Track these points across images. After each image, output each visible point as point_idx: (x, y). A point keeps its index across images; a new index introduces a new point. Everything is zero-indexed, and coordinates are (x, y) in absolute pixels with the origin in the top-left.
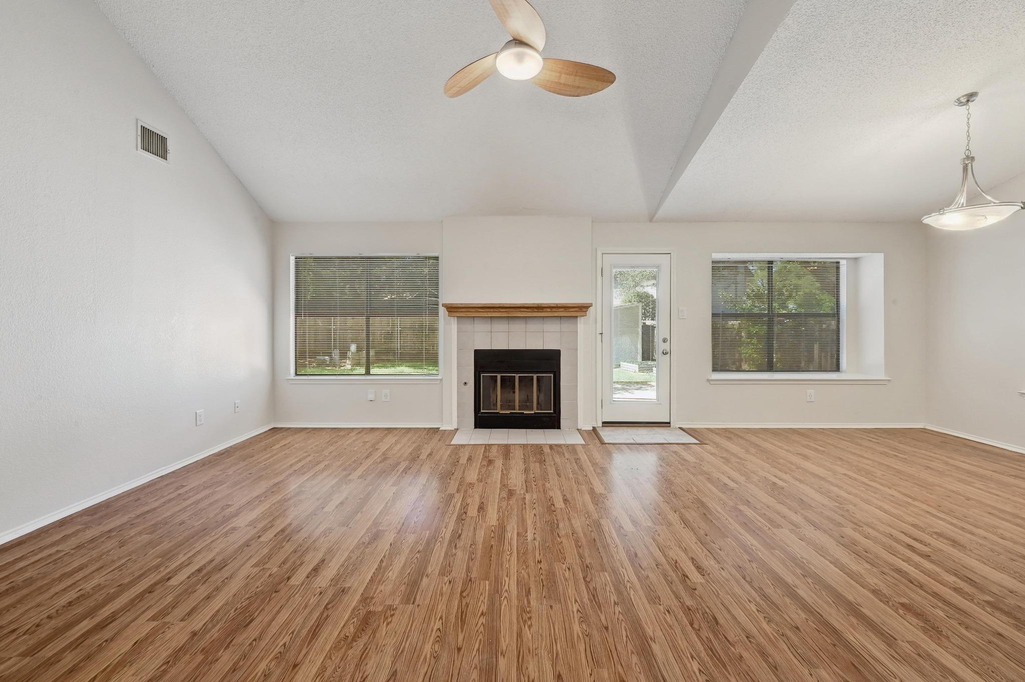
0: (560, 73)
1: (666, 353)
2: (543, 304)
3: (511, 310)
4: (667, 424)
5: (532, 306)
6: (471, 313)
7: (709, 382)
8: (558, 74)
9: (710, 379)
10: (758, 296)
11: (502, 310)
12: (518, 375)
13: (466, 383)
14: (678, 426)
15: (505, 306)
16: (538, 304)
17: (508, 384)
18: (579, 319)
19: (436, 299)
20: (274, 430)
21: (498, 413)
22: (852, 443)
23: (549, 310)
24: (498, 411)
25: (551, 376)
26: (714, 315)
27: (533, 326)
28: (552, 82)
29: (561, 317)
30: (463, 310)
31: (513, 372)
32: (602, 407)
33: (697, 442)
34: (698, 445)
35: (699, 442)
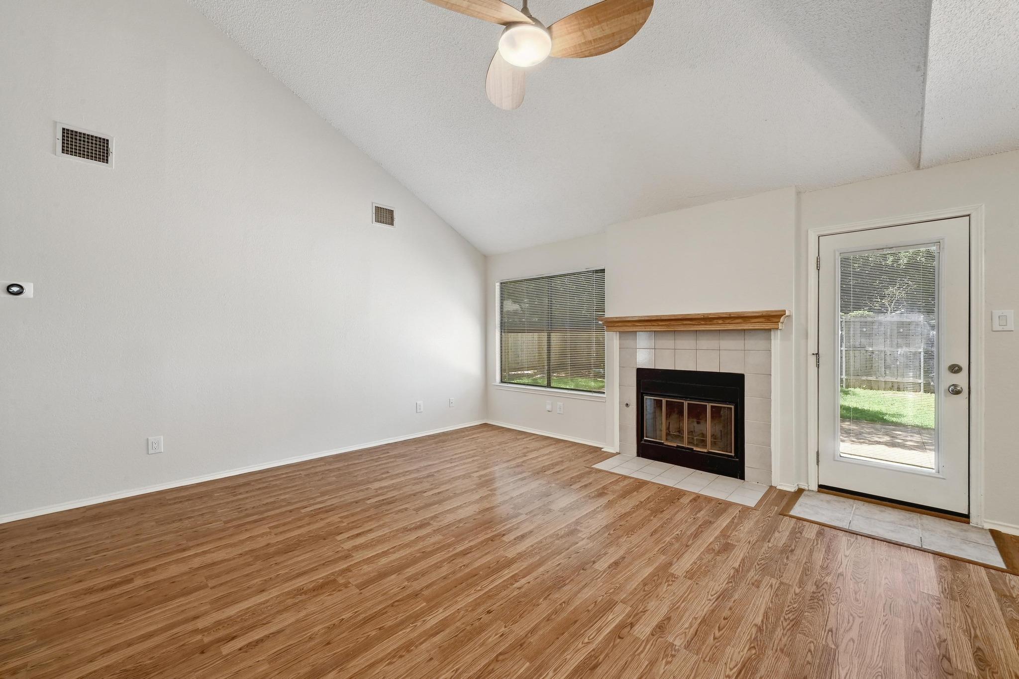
0: (580, 30)
1: (958, 392)
2: (710, 314)
3: (673, 323)
4: (965, 518)
5: (696, 317)
6: (628, 328)
8: (579, 33)
11: (661, 323)
12: (687, 402)
13: (627, 405)
14: (988, 526)
15: (663, 318)
16: (704, 314)
17: (674, 410)
18: (772, 333)
19: (603, 313)
20: (486, 425)
21: (662, 444)
23: (720, 322)
24: (663, 442)
25: (731, 408)
27: (705, 343)
28: (579, 44)
29: (744, 330)
30: (619, 324)
31: (681, 398)
32: (818, 464)
33: (1002, 565)
34: (993, 571)
35: (1007, 566)
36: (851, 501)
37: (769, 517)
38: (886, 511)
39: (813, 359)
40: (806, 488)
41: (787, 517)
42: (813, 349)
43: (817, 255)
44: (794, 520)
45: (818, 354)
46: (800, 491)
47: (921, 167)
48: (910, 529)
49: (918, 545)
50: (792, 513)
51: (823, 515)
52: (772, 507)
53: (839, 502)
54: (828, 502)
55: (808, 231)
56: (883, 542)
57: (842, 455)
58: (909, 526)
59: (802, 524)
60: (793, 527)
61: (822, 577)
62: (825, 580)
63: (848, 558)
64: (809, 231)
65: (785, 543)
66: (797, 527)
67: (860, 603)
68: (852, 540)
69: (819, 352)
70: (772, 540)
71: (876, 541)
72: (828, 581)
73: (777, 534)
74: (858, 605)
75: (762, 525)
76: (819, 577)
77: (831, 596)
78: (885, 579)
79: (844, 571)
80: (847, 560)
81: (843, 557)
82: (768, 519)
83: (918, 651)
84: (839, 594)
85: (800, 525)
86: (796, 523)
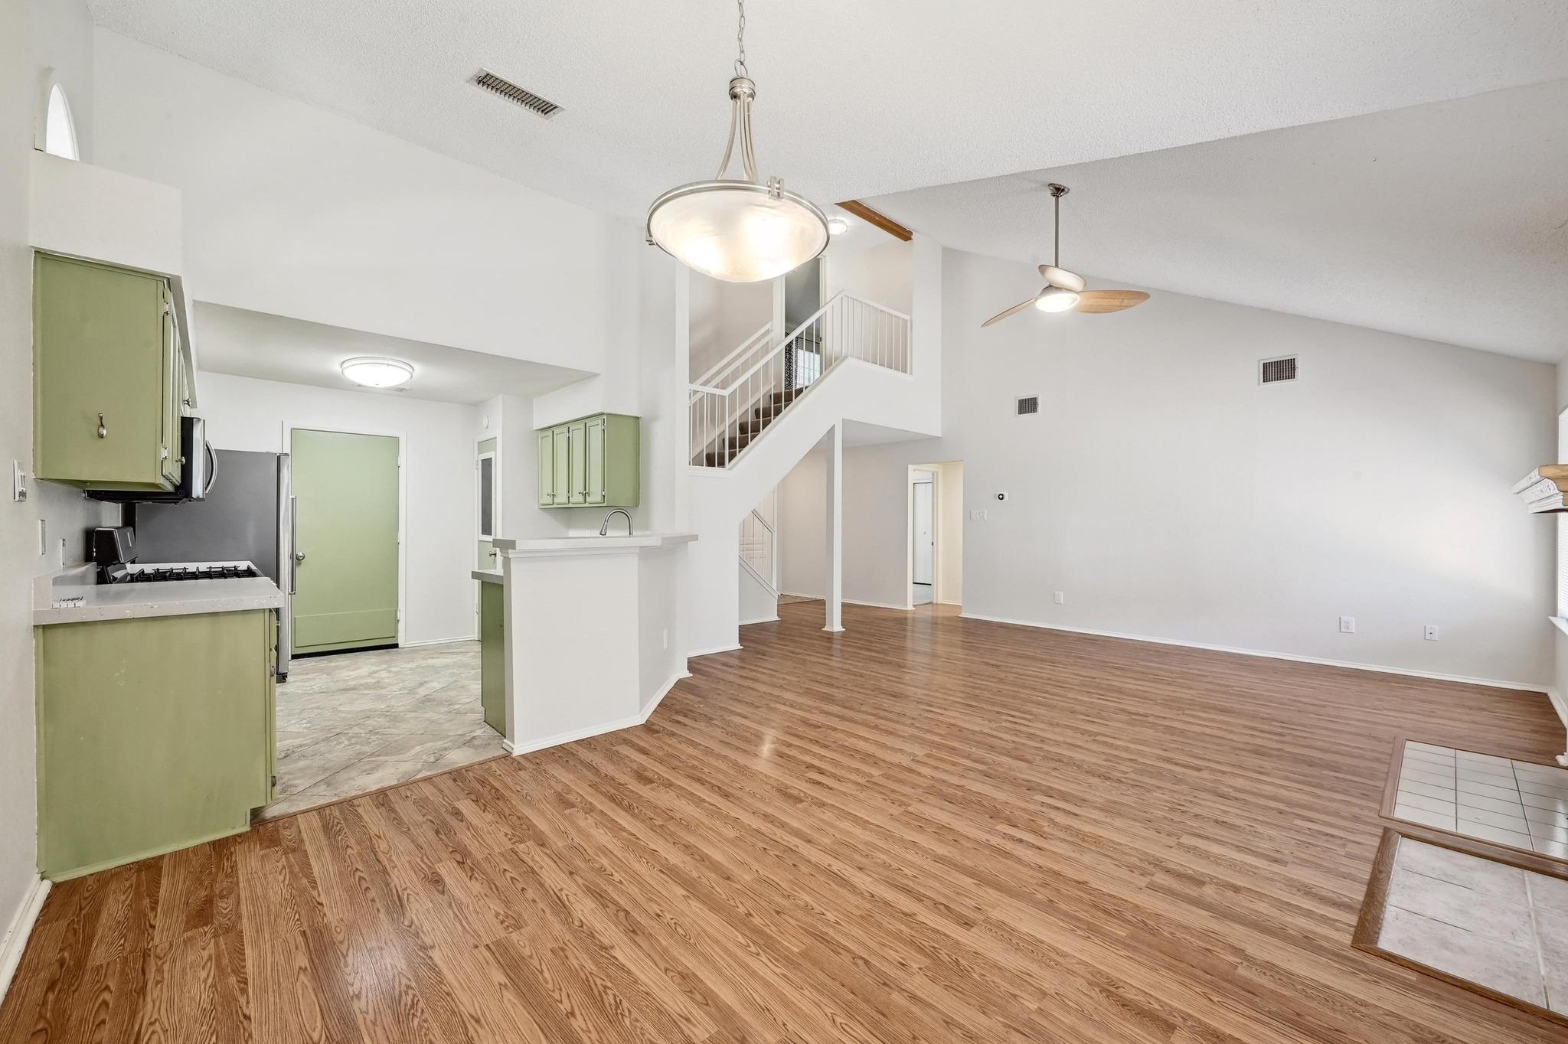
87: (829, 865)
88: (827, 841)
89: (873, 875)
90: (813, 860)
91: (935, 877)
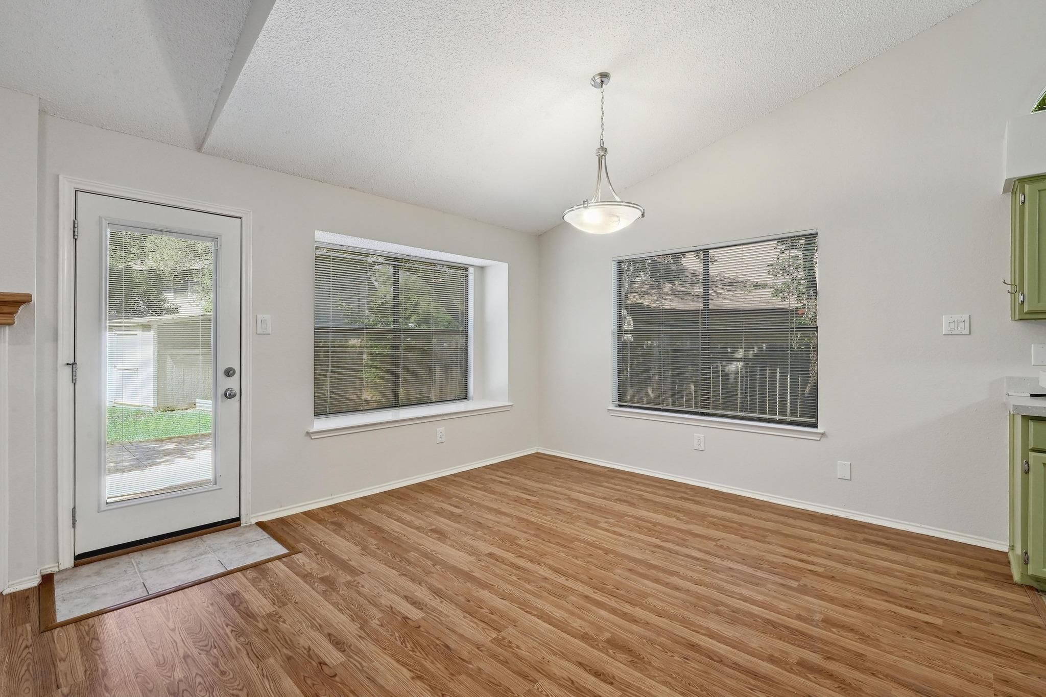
1: (232, 396)
4: (235, 522)
7: (310, 436)
9: (311, 431)
10: (381, 310)
14: (254, 521)
22: (485, 491)
26: (317, 330)
32: (74, 527)
33: (284, 551)
34: (284, 559)
35: (288, 549)
36: (125, 558)
37: (27, 647)
38: (169, 549)
39: (65, 373)
40: (55, 570)
41: (58, 629)
42: (65, 355)
43: (73, 218)
44: (71, 628)
45: (74, 363)
46: (48, 580)
47: (203, 150)
48: (205, 558)
49: (221, 570)
50: (60, 618)
51: (105, 594)
52: (20, 630)
53: (111, 566)
54: (98, 573)
55: (58, 178)
56: (194, 587)
57: (109, 501)
58: (201, 554)
59: (88, 625)
60: (79, 639)
61: (170, 677)
62: (177, 678)
63: (177, 630)
64: (61, 177)
65: (86, 671)
66: (85, 633)
67: (229, 674)
68: (164, 605)
69: (77, 361)
70: (62, 680)
71: (186, 590)
72: (180, 676)
73: (62, 667)
74: (229, 677)
75: (25, 668)
76: (168, 681)
77: (198, 692)
78: (227, 627)
79: (186, 650)
80: (177, 632)
81: (171, 633)
82: (29, 653)
83: (305, 677)
84: (202, 682)
85: (87, 628)
86: (78, 630)
87: (567, 580)
88: (572, 598)
89: (538, 576)
90: (579, 583)
91: (496, 575)
